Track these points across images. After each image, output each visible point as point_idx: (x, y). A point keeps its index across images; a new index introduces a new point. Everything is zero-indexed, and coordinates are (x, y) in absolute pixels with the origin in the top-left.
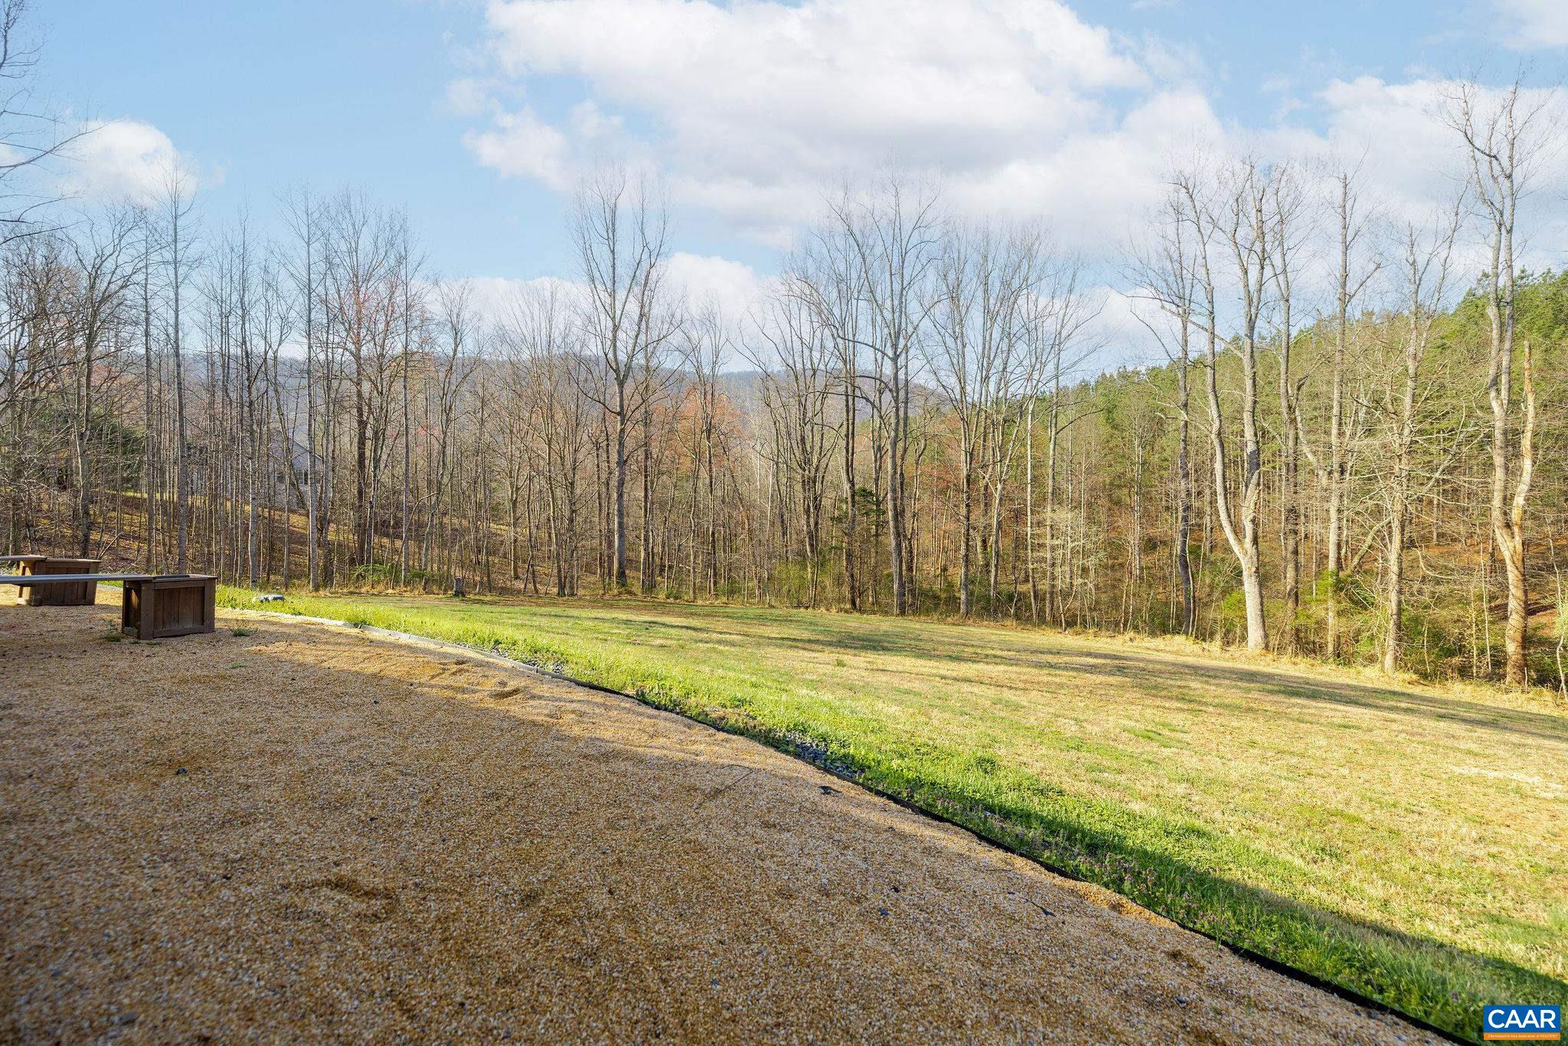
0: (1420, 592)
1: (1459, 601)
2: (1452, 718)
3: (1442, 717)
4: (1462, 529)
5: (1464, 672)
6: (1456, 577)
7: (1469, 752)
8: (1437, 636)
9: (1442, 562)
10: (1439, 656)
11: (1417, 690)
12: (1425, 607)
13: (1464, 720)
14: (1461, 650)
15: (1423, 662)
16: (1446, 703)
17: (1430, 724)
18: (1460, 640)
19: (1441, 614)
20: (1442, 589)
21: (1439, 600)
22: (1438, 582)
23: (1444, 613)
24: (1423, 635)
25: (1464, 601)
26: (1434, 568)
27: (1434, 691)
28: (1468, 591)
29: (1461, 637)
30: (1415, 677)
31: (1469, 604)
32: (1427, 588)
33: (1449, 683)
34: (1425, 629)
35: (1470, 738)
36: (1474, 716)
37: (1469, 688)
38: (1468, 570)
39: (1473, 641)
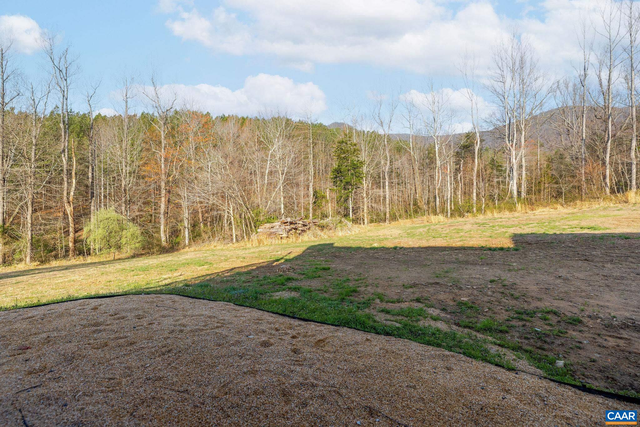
0: (40, 229)
1: (54, 231)
2: (54, 271)
3: (51, 271)
4: (54, 204)
5: (56, 257)
6: (53, 222)
7: (60, 277)
8: (46, 246)
9: (47, 217)
10: (47, 253)
11: (40, 267)
12: (42, 235)
13: (58, 270)
14: (55, 249)
15: (41, 257)
16: (51, 268)
17: (47, 274)
18: (54, 245)
19: (47, 237)
20: (48, 227)
21: (47, 232)
22: (46, 225)
23: (49, 236)
24: (41, 246)
25: (55, 231)
26: (45, 220)
27: (47, 266)
28: (57, 227)
29: (55, 244)
30: (39, 263)
31: (57, 231)
32: (42, 228)
33: (51, 262)
34: (42, 244)
35: (59, 274)
36: (60, 268)
37: (58, 262)
38: (56, 219)
39: (59, 245)
